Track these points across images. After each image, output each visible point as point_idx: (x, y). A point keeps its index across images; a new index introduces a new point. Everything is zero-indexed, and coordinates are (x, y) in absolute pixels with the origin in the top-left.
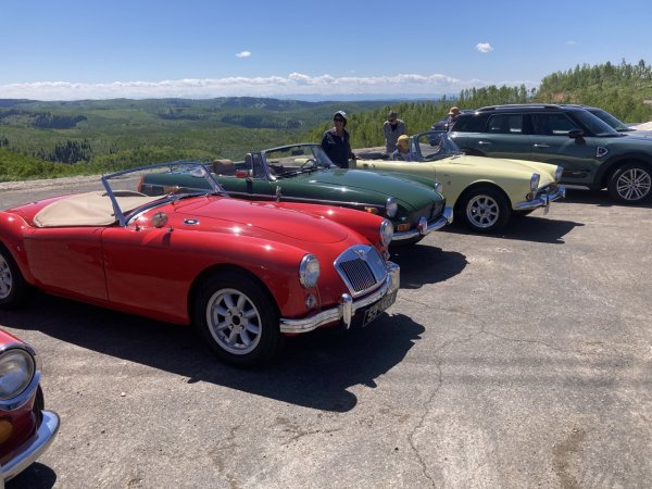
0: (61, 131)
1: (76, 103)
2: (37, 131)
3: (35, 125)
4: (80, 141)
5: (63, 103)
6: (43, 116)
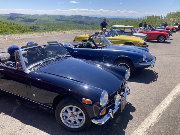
0: (30, 23)
1: (34, 15)
3: (24, 21)
5: (30, 15)
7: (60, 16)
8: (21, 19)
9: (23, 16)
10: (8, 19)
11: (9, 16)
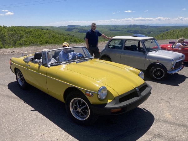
1: (89, 26)
7: (114, 26)
8: (77, 30)
9: (79, 28)
10: (66, 31)
11: (68, 27)
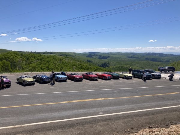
0: (104, 60)
1: (108, 53)
2: (99, 60)
3: (98, 58)
4: (107, 62)
5: (105, 53)
6: (100, 56)
7: (132, 53)
9: (99, 54)
